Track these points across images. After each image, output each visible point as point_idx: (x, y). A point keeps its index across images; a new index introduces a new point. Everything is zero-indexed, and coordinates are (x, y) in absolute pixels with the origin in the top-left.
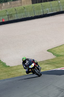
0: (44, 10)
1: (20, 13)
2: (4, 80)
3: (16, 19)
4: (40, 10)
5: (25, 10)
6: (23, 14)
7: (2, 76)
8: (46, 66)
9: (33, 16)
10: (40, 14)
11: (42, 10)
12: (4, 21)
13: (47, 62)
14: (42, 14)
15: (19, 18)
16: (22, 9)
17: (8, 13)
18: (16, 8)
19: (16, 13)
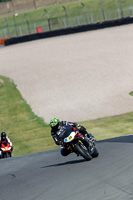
0: (124, 10)
1: (73, 15)
2: (40, 153)
3: (65, 27)
4: (115, 9)
5: (85, 10)
6: (81, 17)
7: (36, 145)
8: (127, 124)
9: (101, 21)
10: (116, 19)
11: (119, 10)
12: (41, 31)
13: (129, 117)
14: (120, 17)
15: (72, 26)
16: (78, 7)
17: (48, 16)
18: (65, 5)
19: (66, 16)
